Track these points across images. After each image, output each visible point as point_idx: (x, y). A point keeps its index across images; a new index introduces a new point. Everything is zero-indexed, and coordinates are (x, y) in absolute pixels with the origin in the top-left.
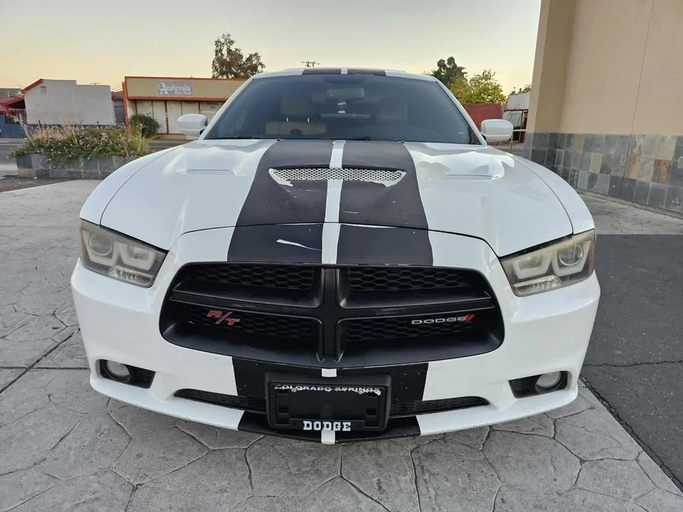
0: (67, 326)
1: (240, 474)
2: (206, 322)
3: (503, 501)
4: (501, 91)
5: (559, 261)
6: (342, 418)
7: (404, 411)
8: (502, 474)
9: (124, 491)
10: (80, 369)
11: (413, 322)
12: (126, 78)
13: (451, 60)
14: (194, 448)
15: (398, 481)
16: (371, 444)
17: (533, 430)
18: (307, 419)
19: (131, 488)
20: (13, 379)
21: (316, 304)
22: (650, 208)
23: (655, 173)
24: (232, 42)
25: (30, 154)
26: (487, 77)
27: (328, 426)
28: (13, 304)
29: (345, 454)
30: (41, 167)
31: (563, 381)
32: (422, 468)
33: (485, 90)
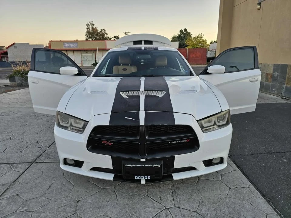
0: (43, 147)
1: (113, 196)
2: (102, 145)
3: (202, 202)
4: (207, 42)
5: (218, 120)
6: (147, 175)
7: (168, 172)
8: (202, 193)
9: (74, 203)
10: (51, 162)
11: (170, 143)
12: (50, 41)
13: (185, 30)
14: (96, 188)
15: (167, 197)
16: (157, 185)
17: (214, 178)
18: (136, 176)
19: (77, 202)
20: (28, 167)
21: (138, 138)
22: (265, 92)
23: (266, 78)
24: (93, 25)
25: (15, 76)
26: (200, 36)
27: (143, 178)
28: (21, 139)
29: (148, 188)
30: (19, 82)
31: (221, 161)
32: (175, 192)
33: (200, 42)
